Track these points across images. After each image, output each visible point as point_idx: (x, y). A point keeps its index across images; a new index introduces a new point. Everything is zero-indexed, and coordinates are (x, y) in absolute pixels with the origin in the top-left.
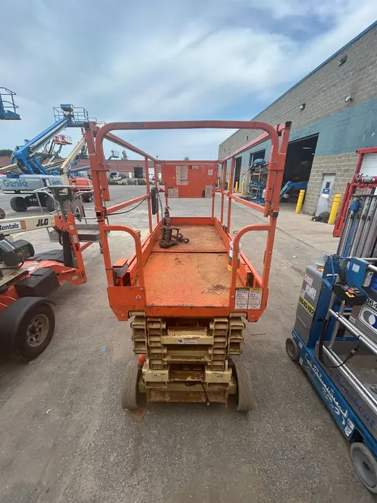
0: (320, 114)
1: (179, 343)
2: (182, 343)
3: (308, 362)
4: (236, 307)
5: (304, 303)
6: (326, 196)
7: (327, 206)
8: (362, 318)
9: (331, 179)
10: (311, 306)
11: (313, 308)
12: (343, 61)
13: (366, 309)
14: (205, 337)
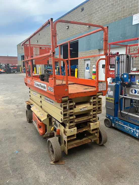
0: (77, 31)
1: (81, 111)
2: (82, 110)
3: (116, 122)
4: (99, 90)
5: (109, 100)
6: (88, 71)
7: (89, 75)
8: (131, 93)
9: (88, 62)
10: (112, 99)
11: (113, 99)
12: (83, 10)
13: (131, 89)
14: (89, 106)
